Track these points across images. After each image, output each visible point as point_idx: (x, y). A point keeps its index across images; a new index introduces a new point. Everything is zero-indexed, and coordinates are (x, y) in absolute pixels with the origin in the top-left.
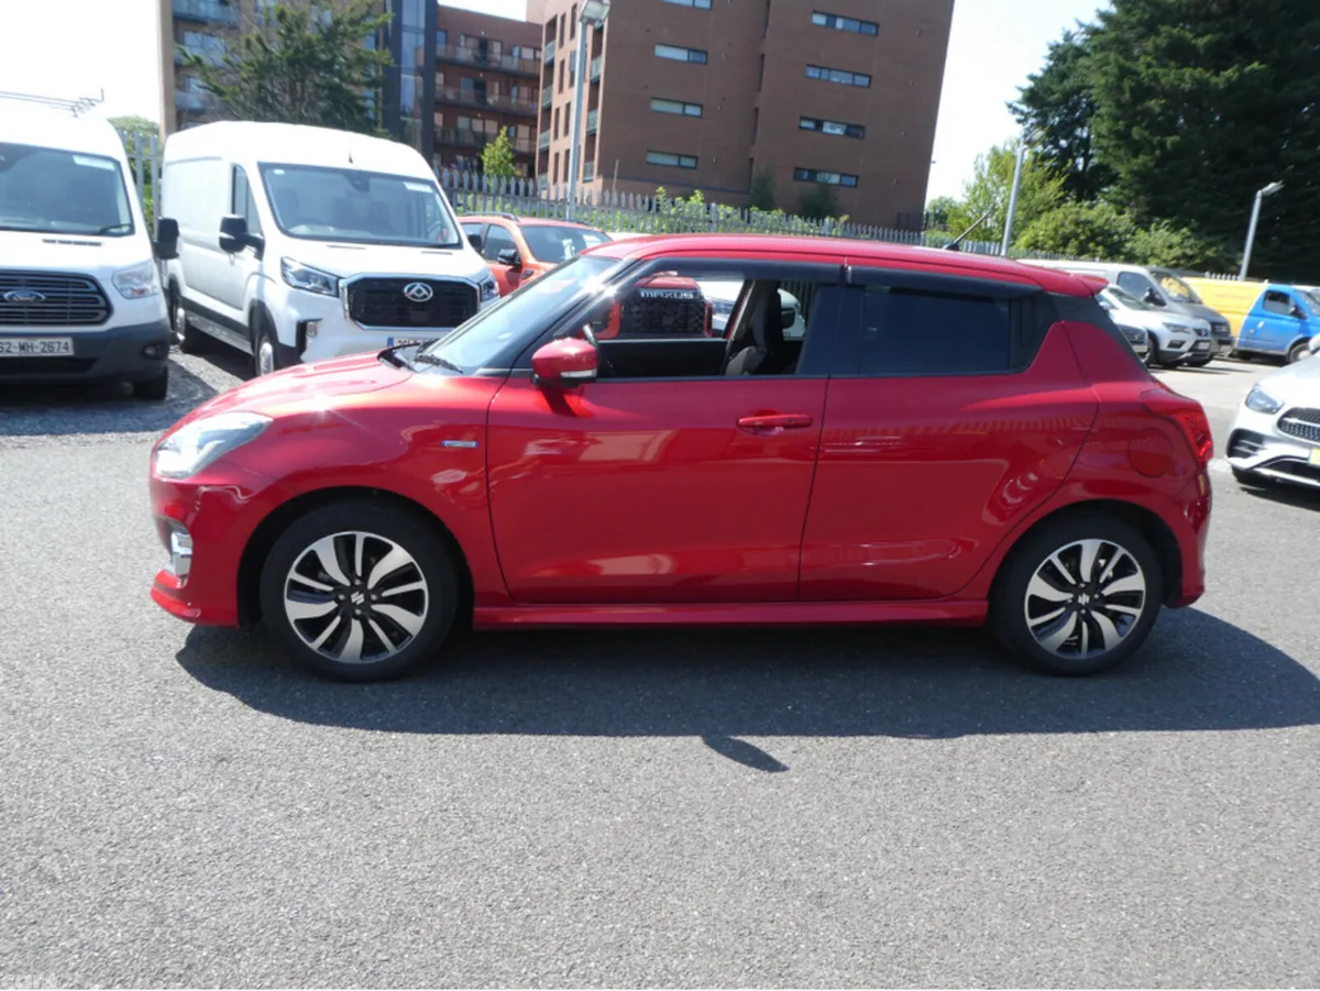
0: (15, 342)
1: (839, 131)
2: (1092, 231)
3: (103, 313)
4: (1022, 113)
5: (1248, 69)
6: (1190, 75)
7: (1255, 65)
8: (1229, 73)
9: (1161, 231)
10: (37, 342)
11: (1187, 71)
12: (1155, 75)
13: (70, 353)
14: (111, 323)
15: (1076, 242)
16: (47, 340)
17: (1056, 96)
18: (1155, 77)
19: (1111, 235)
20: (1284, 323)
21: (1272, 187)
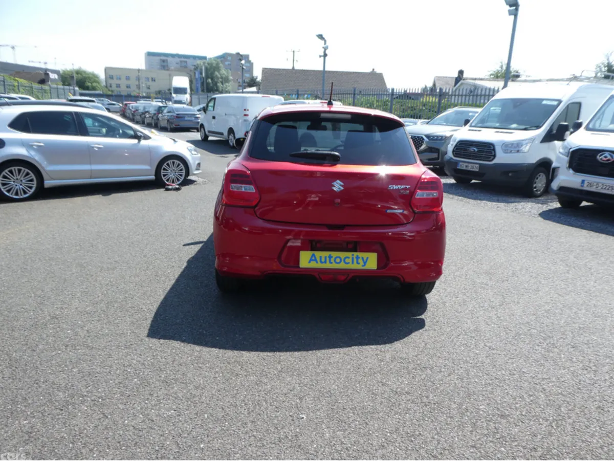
0: (465, 164)
3: (493, 157)
10: (470, 165)
13: (478, 170)
14: (495, 161)
16: (472, 165)
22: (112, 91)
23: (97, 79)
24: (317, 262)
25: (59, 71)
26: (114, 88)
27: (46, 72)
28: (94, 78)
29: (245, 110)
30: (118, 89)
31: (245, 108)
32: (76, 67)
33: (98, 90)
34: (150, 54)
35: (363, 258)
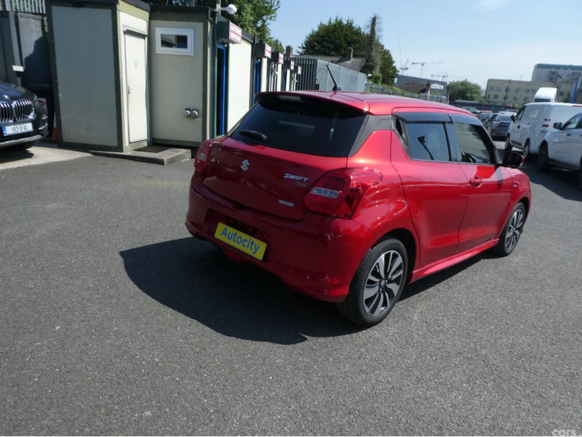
22: (489, 102)
23: (478, 90)
24: (226, 236)
25: (446, 83)
26: (492, 98)
27: (429, 83)
28: (475, 89)
29: (546, 120)
30: (495, 100)
31: (546, 118)
32: (461, 79)
33: (475, 100)
34: (540, 67)
35: (256, 245)
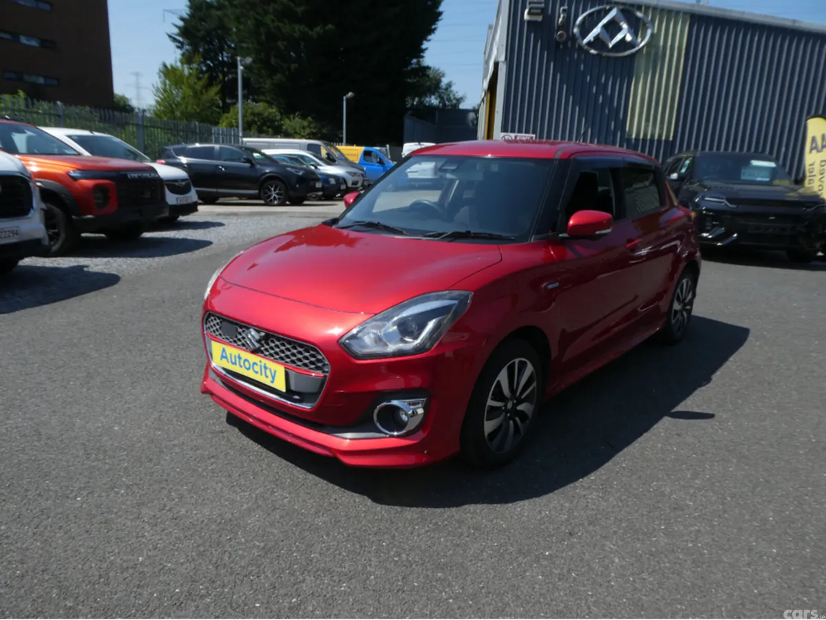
1: (34, 43)
2: (262, 119)
4: (179, 42)
5: (326, 28)
6: (298, 29)
7: (330, 26)
8: (318, 29)
9: (297, 119)
11: (297, 27)
12: (278, 27)
15: (256, 127)
17: (202, 32)
18: (278, 28)
19: (274, 121)
20: (375, 167)
21: (350, 94)
